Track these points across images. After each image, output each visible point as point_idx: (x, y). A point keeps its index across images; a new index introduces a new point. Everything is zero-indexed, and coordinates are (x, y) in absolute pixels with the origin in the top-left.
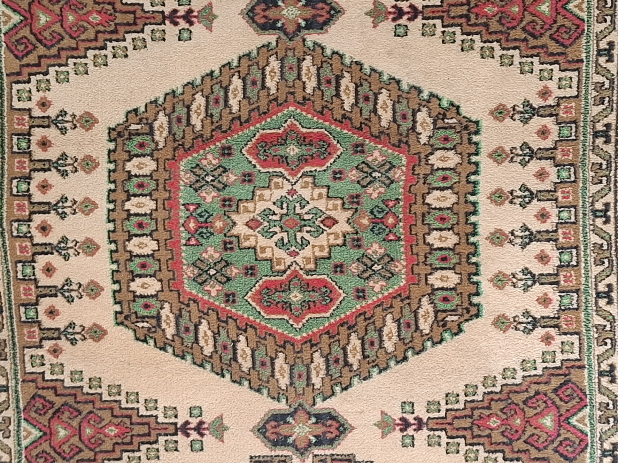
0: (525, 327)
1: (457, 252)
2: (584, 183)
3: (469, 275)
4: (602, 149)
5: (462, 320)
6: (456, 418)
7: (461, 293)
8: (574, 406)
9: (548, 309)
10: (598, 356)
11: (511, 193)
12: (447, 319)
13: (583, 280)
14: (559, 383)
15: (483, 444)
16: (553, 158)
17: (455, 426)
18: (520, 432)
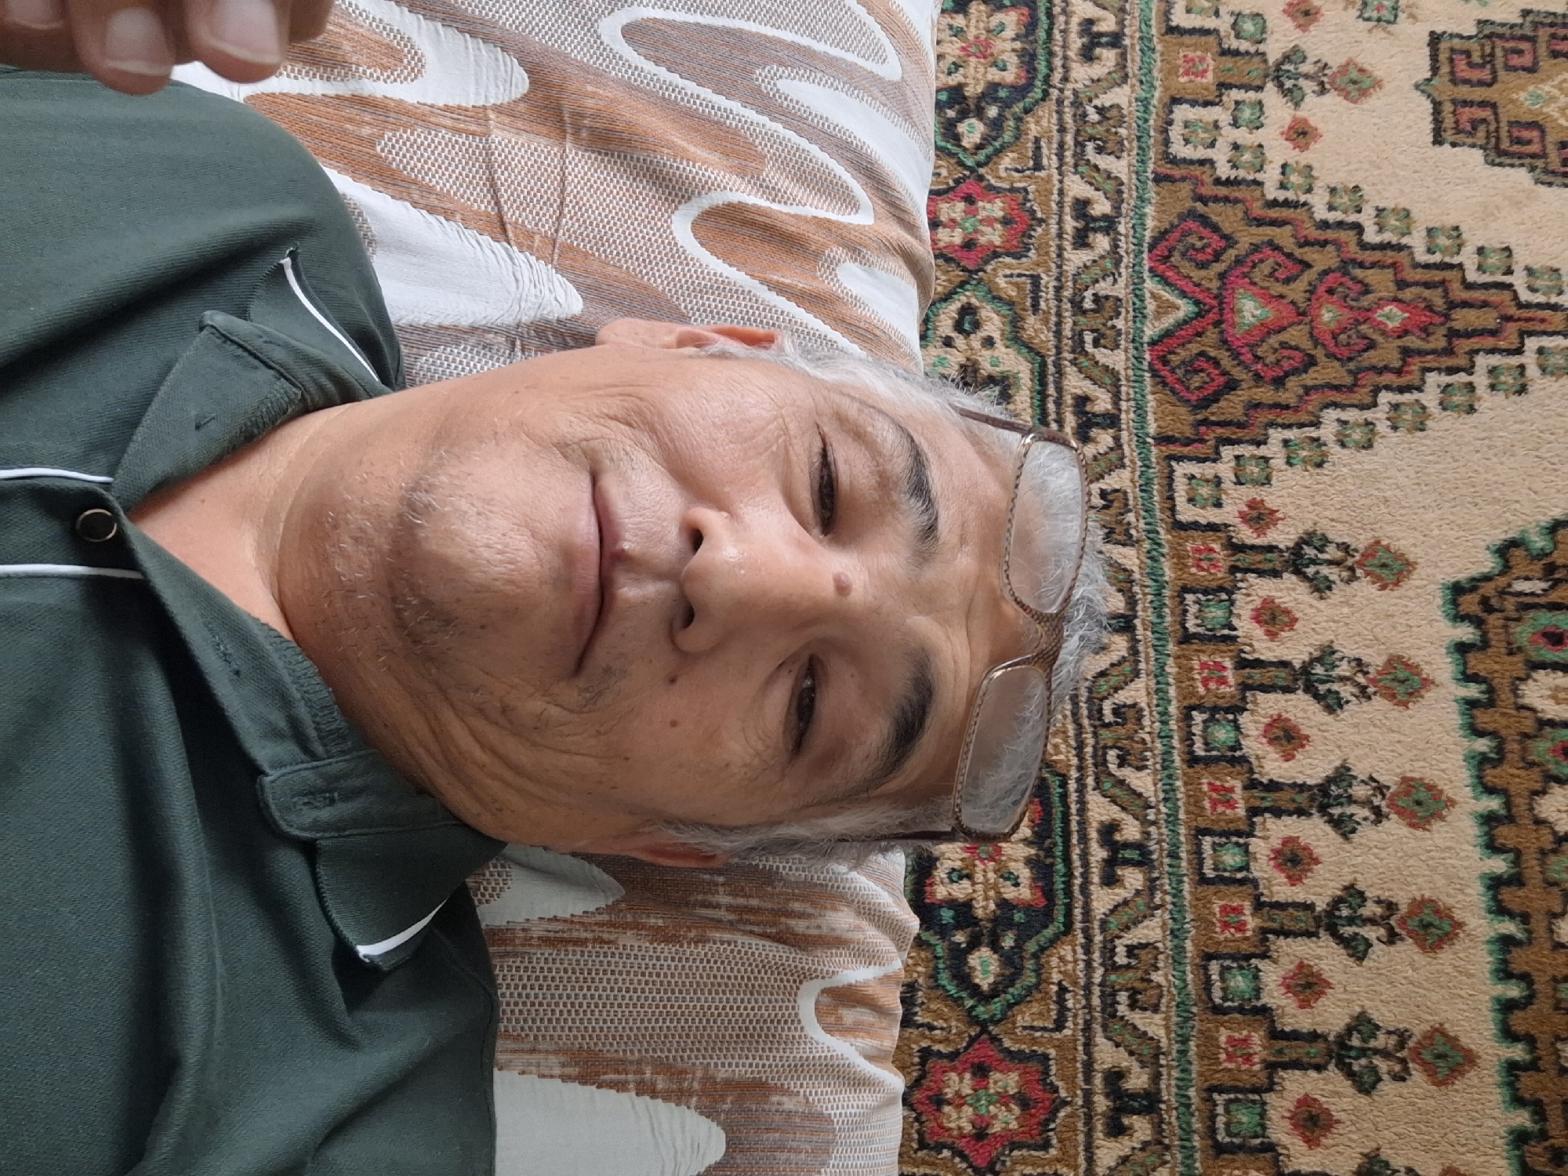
0: (1322, 552)
1: (1536, 769)
2: (1180, 949)
3: (1491, 702)
4: (1131, 1053)
5: (1502, 581)
6: (1493, 333)
7: (1511, 653)
8: (1183, 345)
9: (1263, 593)
10: (1123, 466)
11: (1392, 938)
12: (1545, 585)
13: (1171, 668)
14: (1222, 403)
15: (1416, 265)
16: (1275, 1034)
17: (1496, 315)
18: (1321, 289)
